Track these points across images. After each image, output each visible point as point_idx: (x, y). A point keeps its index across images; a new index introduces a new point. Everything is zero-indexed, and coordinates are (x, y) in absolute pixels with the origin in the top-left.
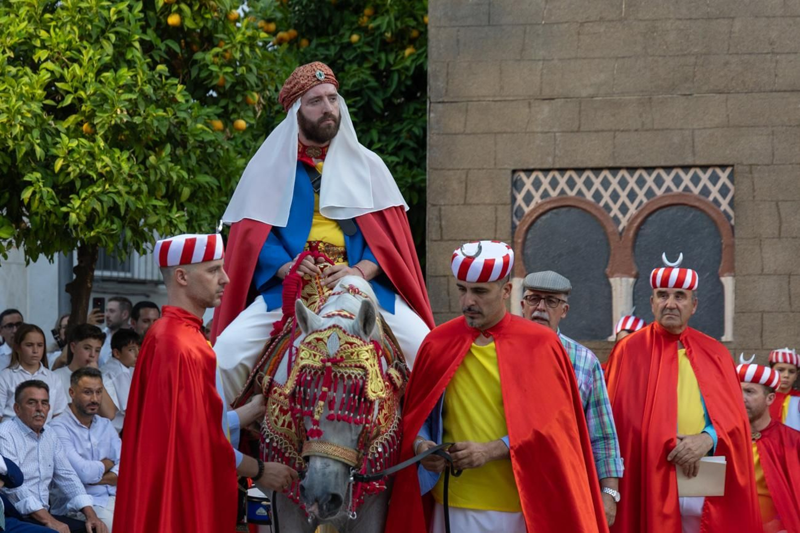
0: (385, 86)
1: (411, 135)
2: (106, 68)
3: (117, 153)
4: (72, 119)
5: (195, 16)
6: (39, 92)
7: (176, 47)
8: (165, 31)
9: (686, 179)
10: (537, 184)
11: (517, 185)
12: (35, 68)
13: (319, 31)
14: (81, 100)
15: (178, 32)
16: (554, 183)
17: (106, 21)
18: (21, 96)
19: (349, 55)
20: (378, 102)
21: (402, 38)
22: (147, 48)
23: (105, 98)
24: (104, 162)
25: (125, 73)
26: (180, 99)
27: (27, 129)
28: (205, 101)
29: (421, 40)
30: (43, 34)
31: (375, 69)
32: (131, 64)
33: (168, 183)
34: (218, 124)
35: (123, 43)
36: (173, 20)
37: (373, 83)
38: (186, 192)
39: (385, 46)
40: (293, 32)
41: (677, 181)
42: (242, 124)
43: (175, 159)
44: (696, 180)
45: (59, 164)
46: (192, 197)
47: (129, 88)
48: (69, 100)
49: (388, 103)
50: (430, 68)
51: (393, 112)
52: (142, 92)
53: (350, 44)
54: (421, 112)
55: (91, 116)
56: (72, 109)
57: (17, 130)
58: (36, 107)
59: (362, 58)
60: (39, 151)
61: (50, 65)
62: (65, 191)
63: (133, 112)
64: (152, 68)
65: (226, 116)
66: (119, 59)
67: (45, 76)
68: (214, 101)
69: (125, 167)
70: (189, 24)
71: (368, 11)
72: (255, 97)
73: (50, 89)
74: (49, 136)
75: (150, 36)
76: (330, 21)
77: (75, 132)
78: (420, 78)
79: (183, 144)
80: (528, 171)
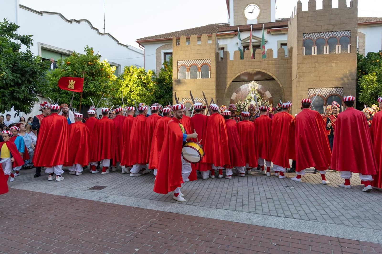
0: (168, 89)
1: (171, 94)
2: (136, 87)
3: (138, 97)
4: (133, 93)
5: (147, 81)
6: (129, 90)
7: (144, 85)
8: (143, 83)
9: (201, 99)
10: (185, 100)
11: (182, 100)
12: (128, 87)
13: (161, 83)
14: (134, 91)
15: (145, 83)
16: (186, 100)
17: (136, 82)
18: (127, 90)
19: (164, 85)
20: (167, 91)
21: (170, 83)
22: (141, 85)
23: (136, 90)
24: (136, 98)
25: (139, 88)
26: (145, 90)
27: (128, 94)
28: (148, 91)
29: (172, 84)
30: (129, 83)
31: (167, 87)
32: (139, 87)
33: (144, 100)
34: (149, 93)
35: (138, 84)
36: (144, 82)
37: (167, 88)
38: (146, 101)
39: (168, 84)
40: (158, 83)
41: (200, 99)
42: (152, 93)
43: (144, 97)
44: (202, 99)
45: (131, 98)
46: (147, 101)
47: (139, 89)
48: (132, 91)
49: (168, 90)
50: (173, 87)
51: (169, 92)
52: (141, 90)
53: (164, 84)
54: (172, 92)
55: (135, 93)
56: (133, 92)
57: (127, 94)
58: (129, 91)
59: (166, 86)
60: (129, 96)
61: (130, 87)
62: (132, 101)
63: (140, 91)
64: (142, 87)
65: (150, 92)
66: (138, 86)
67: (130, 88)
68: (149, 91)
69: (139, 98)
70: (146, 82)
71: (166, 80)
72: (153, 90)
73: (130, 89)
74: (130, 94)
75: (142, 83)
76: (162, 82)
77: (133, 94)
78: (172, 88)
79: (146, 95)
80: (184, 98)
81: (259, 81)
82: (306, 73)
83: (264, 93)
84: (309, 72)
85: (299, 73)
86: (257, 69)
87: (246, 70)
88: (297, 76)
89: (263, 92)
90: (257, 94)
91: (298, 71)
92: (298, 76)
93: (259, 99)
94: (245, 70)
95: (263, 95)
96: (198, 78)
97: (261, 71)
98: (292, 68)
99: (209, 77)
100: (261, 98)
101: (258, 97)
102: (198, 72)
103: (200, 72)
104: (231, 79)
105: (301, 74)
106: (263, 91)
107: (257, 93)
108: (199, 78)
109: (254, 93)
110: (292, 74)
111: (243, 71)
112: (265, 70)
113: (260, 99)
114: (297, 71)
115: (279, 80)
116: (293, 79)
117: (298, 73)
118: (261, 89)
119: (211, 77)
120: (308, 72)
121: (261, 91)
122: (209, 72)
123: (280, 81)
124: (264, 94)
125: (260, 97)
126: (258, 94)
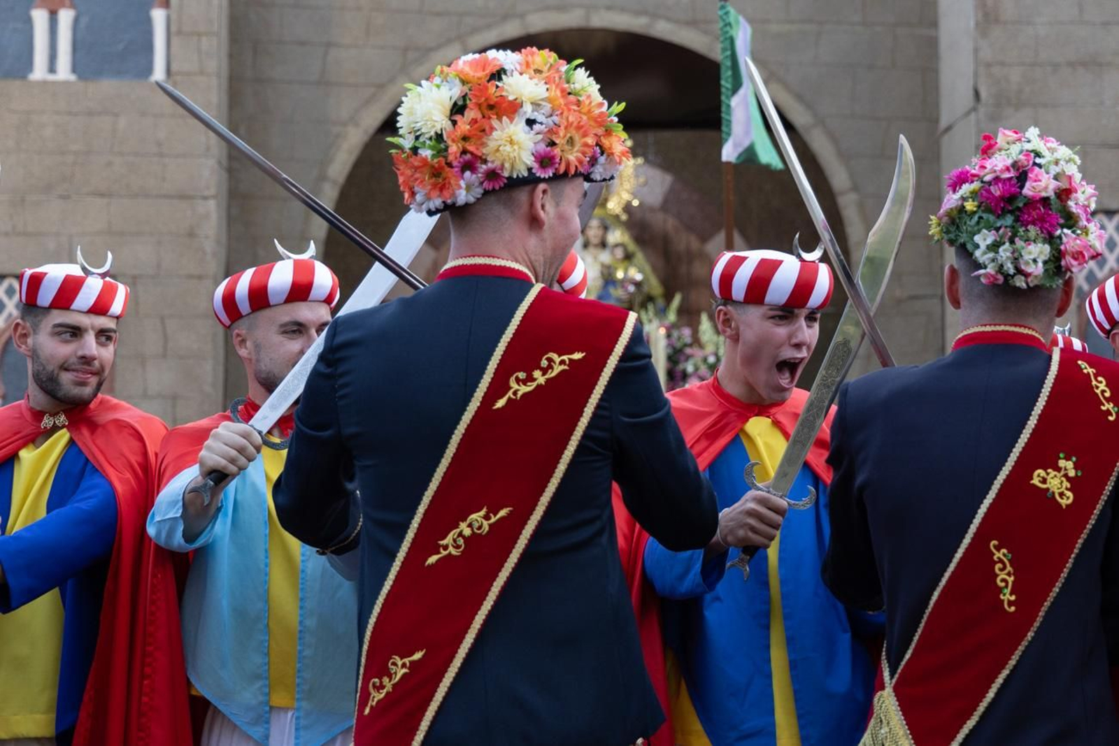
81: (651, 137)
82: (1056, 67)
83: (695, 244)
84: (1084, 64)
85: (996, 70)
86: (623, 10)
87: (522, 16)
88: (977, 94)
89: (684, 241)
90: (628, 257)
91: (987, 54)
92: (984, 94)
93: (650, 299)
94: (506, 17)
95: (683, 269)
96: (39, 72)
97: (663, 30)
98: (934, 24)
99: (149, 69)
100: (668, 298)
101: (638, 285)
102: (40, 17)
103: (66, 17)
104: (368, 102)
105: (1015, 75)
106: (689, 228)
107: (632, 247)
108: (52, 69)
109: (603, 245)
110: (936, 71)
111: (489, 27)
112: (693, 23)
113: (661, 302)
114: (976, 51)
115: (820, 121)
116: (944, 123)
117: (988, 65)
118: (665, 206)
119: (169, 72)
120: (1071, 64)
121: (668, 223)
122: (148, 22)
123: (833, 137)
124: (691, 256)
125: (655, 287)
126: (640, 257)
